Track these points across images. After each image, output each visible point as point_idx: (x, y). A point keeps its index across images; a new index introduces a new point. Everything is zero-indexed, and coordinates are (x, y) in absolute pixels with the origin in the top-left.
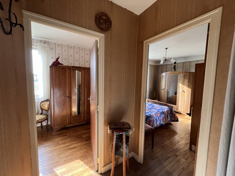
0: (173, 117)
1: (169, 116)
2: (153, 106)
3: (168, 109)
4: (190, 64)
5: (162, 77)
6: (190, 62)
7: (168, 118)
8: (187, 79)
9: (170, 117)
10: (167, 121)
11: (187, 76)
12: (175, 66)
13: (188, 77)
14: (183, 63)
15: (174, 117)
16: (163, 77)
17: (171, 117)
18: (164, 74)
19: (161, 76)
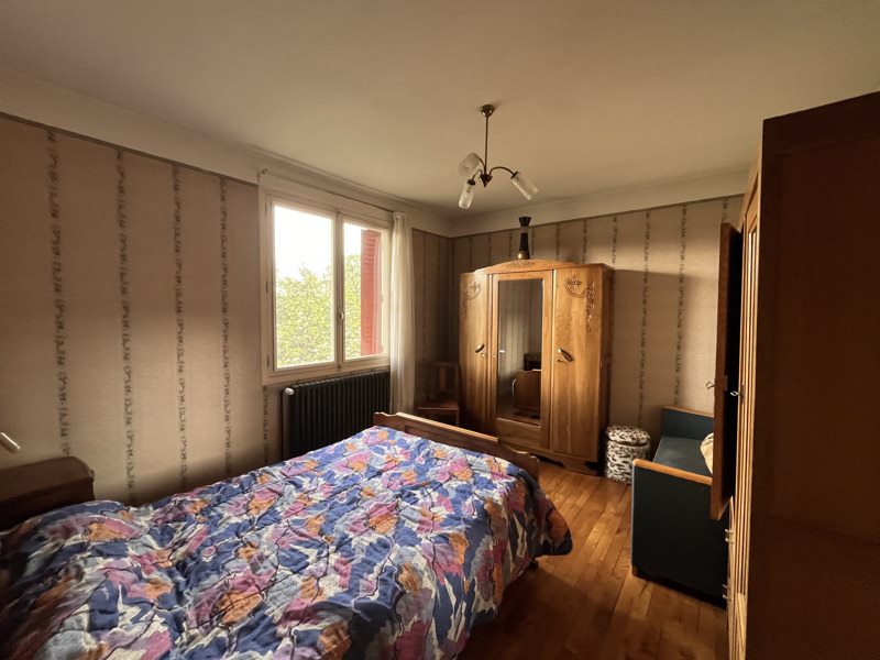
0: (539, 525)
1: (520, 530)
2: (430, 459)
3: (513, 479)
4: (585, 231)
5: (471, 293)
6: (585, 220)
7: (514, 546)
8: (581, 297)
9: (525, 528)
10: (512, 566)
11: (579, 283)
12: (524, 237)
13: (584, 286)
14: (558, 224)
15: (549, 526)
16: (475, 287)
17: (529, 529)
18: (480, 276)
19: (470, 285)
